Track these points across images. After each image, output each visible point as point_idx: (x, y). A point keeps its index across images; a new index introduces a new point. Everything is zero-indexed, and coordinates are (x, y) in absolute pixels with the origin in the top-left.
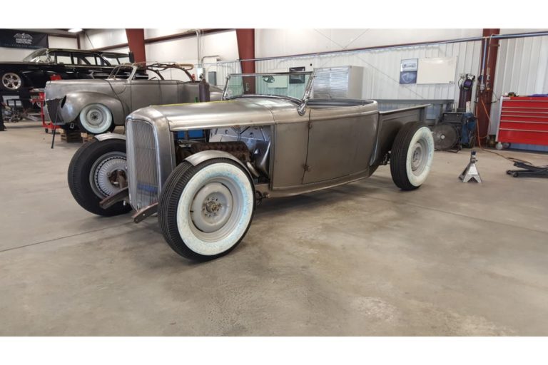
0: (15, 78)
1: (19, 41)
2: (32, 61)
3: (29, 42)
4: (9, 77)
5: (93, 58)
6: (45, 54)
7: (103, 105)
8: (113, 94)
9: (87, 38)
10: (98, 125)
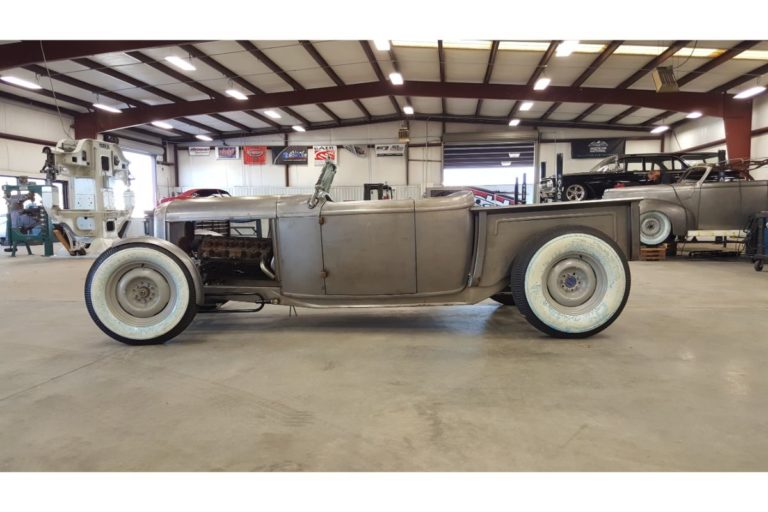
0: (579, 190)
1: (593, 150)
2: (600, 170)
3: (604, 149)
4: (573, 189)
5: (670, 162)
6: (614, 162)
7: (662, 213)
8: (677, 201)
9: (674, 138)
10: (653, 236)
